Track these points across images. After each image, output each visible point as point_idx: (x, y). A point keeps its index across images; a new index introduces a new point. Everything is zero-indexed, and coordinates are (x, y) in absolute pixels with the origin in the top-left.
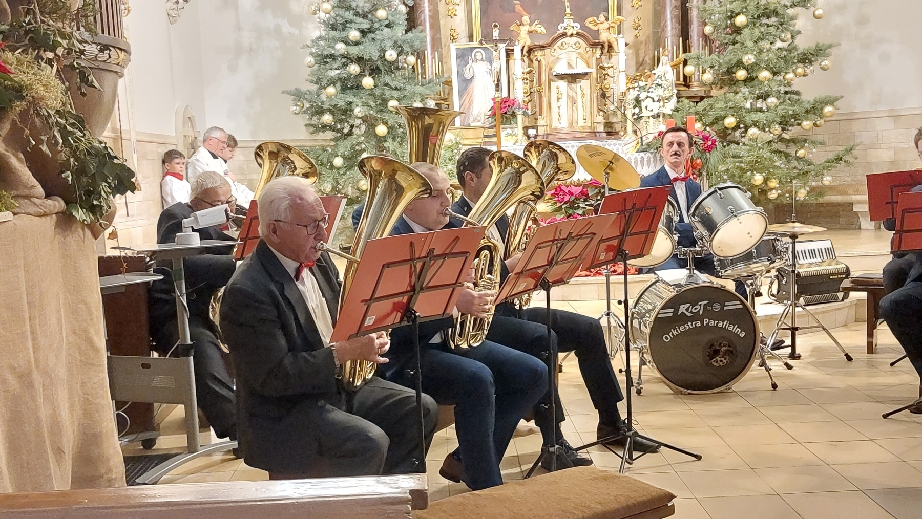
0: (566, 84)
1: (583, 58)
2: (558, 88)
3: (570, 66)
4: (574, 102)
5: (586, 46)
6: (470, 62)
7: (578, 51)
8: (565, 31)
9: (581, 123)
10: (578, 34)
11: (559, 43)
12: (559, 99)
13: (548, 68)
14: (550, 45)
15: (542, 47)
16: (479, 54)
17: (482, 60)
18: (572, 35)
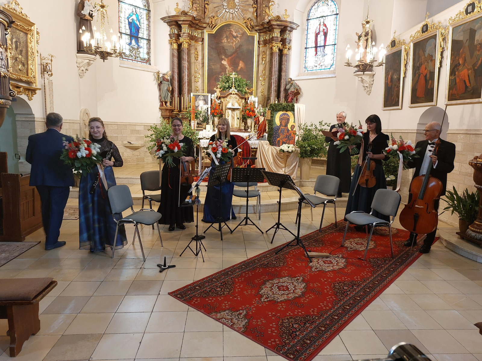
0: (231, 111)
1: (237, 103)
2: (228, 112)
3: (233, 105)
4: (233, 118)
5: (239, 98)
6: (198, 100)
7: (236, 100)
8: (232, 92)
9: (235, 126)
10: (236, 94)
11: (229, 96)
12: (228, 116)
13: (225, 105)
14: (226, 97)
15: (224, 97)
16: (201, 97)
17: (202, 100)
18: (234, 94)
